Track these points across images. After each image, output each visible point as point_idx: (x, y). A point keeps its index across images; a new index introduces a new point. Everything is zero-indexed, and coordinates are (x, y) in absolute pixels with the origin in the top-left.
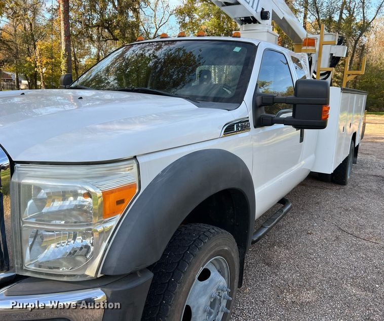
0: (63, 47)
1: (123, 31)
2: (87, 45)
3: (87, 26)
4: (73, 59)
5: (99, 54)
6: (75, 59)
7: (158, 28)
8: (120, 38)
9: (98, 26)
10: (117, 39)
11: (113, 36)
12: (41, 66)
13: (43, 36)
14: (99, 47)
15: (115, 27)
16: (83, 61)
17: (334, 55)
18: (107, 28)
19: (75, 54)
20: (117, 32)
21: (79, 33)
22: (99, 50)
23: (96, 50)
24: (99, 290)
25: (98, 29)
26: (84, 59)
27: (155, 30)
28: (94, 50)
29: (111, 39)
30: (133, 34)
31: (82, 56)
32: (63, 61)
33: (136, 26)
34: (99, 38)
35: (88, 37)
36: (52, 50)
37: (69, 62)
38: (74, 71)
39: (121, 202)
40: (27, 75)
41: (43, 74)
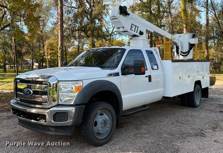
0: (60, 44)
1: (93, 32)
2: (72, 40)
3: (73, 31)
4: (64, 49)
5: (79, 45)
6: (65, 49)
7: (114, 27)
8: (91, 36)
9: (78, 30)
10: (89, 37)
11: (87, 35)
12: (48, 55)
13: (48, 37)
14: (79, 41)
15: (88, 30)
16: (70, 50)
17: (190, 43)
18: (84, 31)
19: (65, 46)
20: (89, 32)
21: (68, 35)
22: (79, 43)
23: (78, 43)
24: (74, 107)
25: (79, 32)
26: (71, 49)
27: (112, 29)
28: (76, 43)
29: (86, 37)
30: (99, 33)
31: (69, 47)
32: (59, 52)
33: (100, 28)
34: (79, 37)
35: (73, 37)
36: (52, 44)
37: (62, 52)
38: (65, 56)
39: (79, 89)
40: (38, 60)
41: (48, 59)
